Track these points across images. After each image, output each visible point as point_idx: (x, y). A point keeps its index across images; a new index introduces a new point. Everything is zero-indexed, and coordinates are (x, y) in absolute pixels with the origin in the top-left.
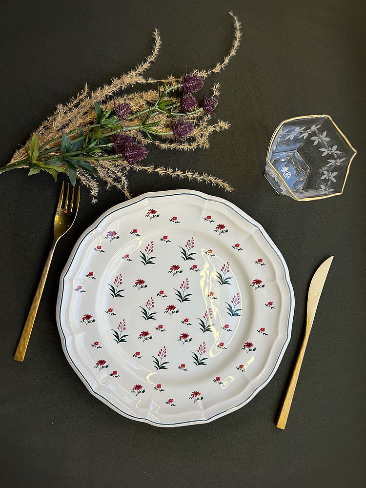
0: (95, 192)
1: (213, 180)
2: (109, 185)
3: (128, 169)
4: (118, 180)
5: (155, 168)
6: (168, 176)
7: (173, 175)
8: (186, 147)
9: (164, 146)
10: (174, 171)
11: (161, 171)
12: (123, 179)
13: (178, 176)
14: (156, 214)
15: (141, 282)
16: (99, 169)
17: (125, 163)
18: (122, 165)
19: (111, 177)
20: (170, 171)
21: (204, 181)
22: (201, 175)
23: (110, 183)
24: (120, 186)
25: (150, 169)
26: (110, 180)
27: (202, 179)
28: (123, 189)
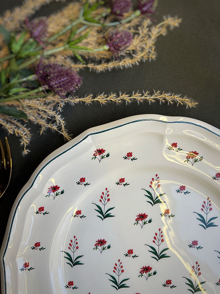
0: (26, 141)
1: (169, 97)
2: (43, 129)
3: (62, 104)
4: (51, 120)
5: (94, 97)
6: (111, 104)
7: (118, 100)
8: (127, 63)
9: (100, 68)
10: (118, 96)
11: (101, 99)
12: (58, 118)
13: (123, 100)
14: (105, 154)
15: (101, 242)
16: (28, 112)
17: (57, 98)
18: (54, 102)
19: (44, 119)
20: (112, 97)
21: (157, 101)
22: (151, 94)
23: (44, 126)
24: (55, 128)
25: (88, 100)
26: (42, 122)
27: (154, 99)
28: (60, 129)
